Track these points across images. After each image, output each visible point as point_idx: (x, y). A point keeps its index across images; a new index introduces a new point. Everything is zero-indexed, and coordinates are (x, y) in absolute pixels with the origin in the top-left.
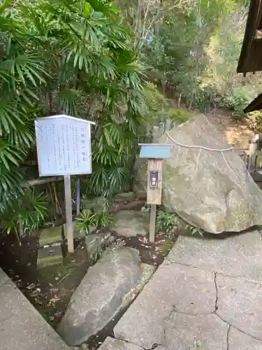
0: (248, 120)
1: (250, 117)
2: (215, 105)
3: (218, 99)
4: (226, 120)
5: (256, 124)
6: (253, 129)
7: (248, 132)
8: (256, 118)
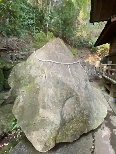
0: (98, 52)
1: (98, 51)
2: (84, 46)
3: (85, 44)
4: (89, 52)
5: (101, 54)
6: (99, 56)
7: (98, 57)
8: (101, 51)
